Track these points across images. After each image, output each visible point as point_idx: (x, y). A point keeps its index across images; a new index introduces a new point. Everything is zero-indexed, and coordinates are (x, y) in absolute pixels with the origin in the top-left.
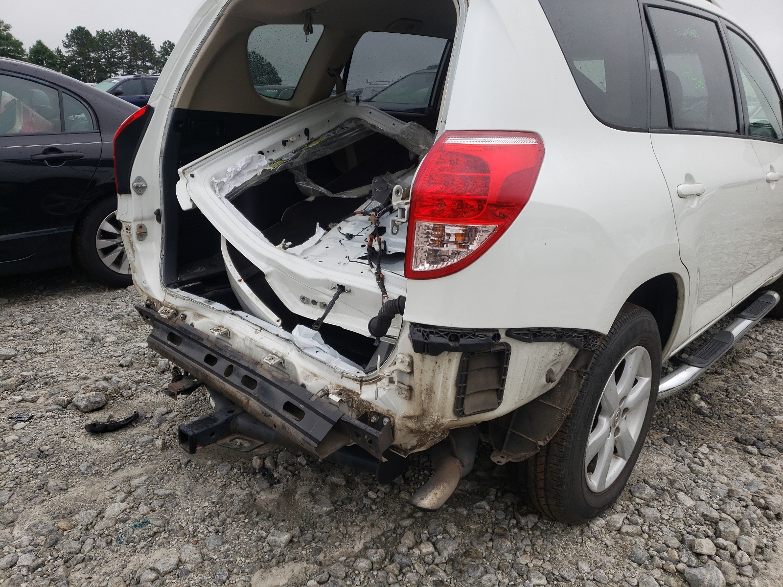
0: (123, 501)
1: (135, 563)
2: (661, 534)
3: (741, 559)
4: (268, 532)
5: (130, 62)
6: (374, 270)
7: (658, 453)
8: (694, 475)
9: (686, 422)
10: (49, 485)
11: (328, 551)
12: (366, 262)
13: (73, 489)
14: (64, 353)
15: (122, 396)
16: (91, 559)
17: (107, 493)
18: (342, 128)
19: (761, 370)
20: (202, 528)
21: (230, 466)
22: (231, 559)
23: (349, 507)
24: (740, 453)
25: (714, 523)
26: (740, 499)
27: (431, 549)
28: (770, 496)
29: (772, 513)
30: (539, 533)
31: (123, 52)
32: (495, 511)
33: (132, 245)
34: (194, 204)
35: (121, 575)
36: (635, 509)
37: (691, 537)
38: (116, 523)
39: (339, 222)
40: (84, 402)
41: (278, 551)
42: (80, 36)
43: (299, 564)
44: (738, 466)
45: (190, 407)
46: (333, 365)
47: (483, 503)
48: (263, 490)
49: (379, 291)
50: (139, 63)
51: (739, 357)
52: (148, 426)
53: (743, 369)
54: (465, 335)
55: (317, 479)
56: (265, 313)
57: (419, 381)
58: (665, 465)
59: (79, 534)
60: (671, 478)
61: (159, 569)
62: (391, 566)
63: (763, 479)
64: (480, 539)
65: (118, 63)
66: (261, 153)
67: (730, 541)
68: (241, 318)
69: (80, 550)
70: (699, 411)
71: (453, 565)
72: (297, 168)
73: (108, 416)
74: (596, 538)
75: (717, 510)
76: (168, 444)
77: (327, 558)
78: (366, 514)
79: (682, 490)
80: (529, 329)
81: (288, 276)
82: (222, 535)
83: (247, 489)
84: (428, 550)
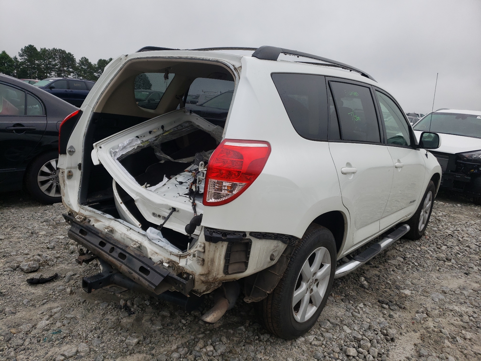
0: (47, 320)
1: (53, 352)
2: (331, 345)
3: (369, 358)
4: (126, 338)
5: (60, 68)
6: (191, 201)
7: (337, 307)
8: (354, 318)
9: (355, 291)
10: (6, 310)
11: (158, 349)
12: (188, 196)
13: (19, 313)
14: (14, 240)
15: (48, 264)
16: (28, 349)
17: (38, 316)
18: (182, 126)
19: (399, 267)
20: (90, 335)
21: (107, 304)
22: (106, 351)
23: (171, 327)
24: (380, 308)
25: (358, 340)
26: (374, 330)
27: (212, 348)
28: (390, 329)
29: (389, 337)
30: (270, 344)
31: (56, 62)
32: (248, 332)
33: (64, 181)
34: (100, 162)
35: (45, 357)
36: (321, 334)
37: (346, 347)
38: (43, 331)
39: (176, 175)
40: (26, 267)
41: (131, 348)
42: (30, 51)
43: (142, 355)
44: (377, 314)
45: (87, 272)
46: (167, 248)
47: (242, 328)
48: (125, 317)
49: (193, 212)
50: (65, 69)
51: (389, 259)
52: (62, 281)
53: (390, 265)
54: (230, 234)
55: (155, 313)
56: (133, 221)
57: (207, 256)
58: (340, 312)
59: (22, 336)
60: (342, 319)
61: (66, 355)
62: (190, 356)
63: (388, 321)
64: (238, 345)
65: (52, 68)
66: (137, 137)
67: (365, 350)
68: (120, 223)
69: (23, 344)
70: (362, 286)
71: (222, 357)
72: (156, 146)
73: (40, 275)
74: (298, 347)
75: (361, 335)
76: (74, 291)
77: (157, 352)
78: (179, 331)
79: (346, 325)
80: (260, 233)
81: (147, 202)
82: (101, 339)
83: (116, 316)
84: (210, 349)
